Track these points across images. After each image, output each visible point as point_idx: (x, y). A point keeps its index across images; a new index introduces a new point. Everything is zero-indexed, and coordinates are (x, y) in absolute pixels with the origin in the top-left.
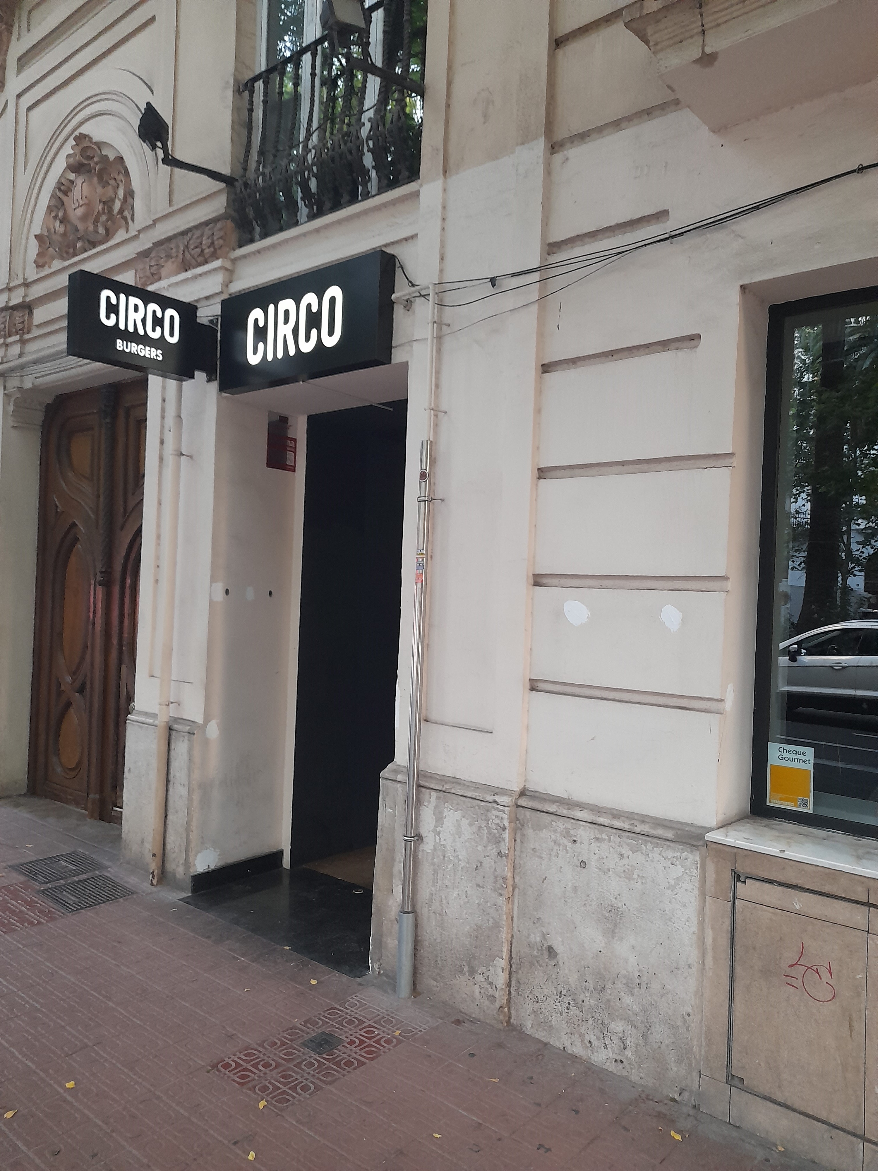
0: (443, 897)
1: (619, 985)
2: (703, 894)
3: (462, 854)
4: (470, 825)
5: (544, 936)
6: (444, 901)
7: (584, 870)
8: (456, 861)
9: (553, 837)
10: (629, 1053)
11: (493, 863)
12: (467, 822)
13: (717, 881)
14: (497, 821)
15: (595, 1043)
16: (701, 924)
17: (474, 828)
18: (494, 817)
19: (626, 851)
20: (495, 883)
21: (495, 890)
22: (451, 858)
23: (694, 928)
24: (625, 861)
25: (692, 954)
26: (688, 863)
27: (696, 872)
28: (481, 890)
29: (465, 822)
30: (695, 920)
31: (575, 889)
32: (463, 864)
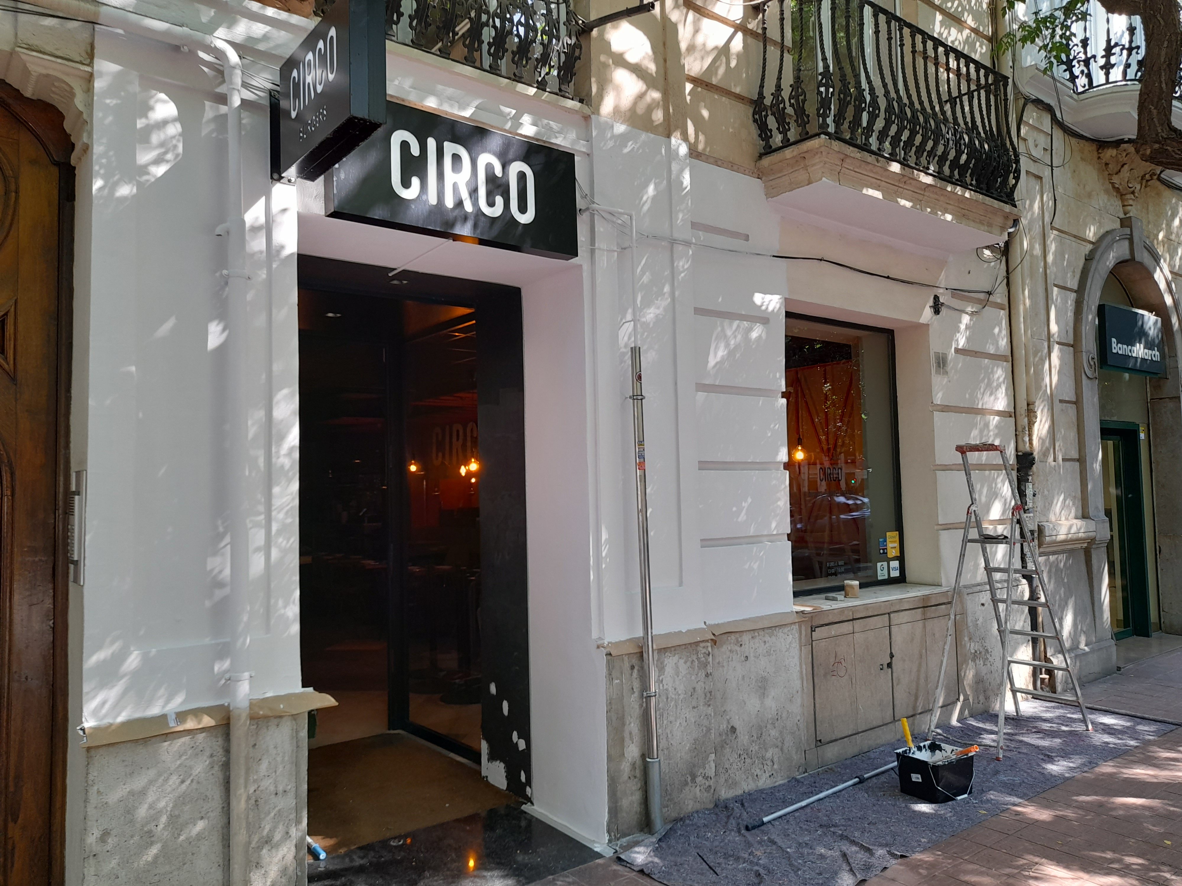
0: (669, 732)
1: (769, 726)
2: (801, 647)
3: (681, 689)
4: (685, 662)
5: (728, 722)
6: (669, 736)
7: (747, 662)
8: (677, 697)
9: (729, 648)
10: (775, 766)
11: (703, 685)
12: (683, 661)
13: (806, 635)
14: (704, 650)
15: (759, 774)
16: (801, 664)
17: (689, 664)
18: (701, 649)
19: (767, 638)
20: (705, 698)
21: (706, 704)
22: (673, 696)
23: (798, 669)
24: (767, 645)
25: (797, 684)
26: (794, 631)
27: (797, 635)
28: (696, 710)
29: (682, 661)
30: (798, 664)
31: (743, 677)
32: (681, 697)
